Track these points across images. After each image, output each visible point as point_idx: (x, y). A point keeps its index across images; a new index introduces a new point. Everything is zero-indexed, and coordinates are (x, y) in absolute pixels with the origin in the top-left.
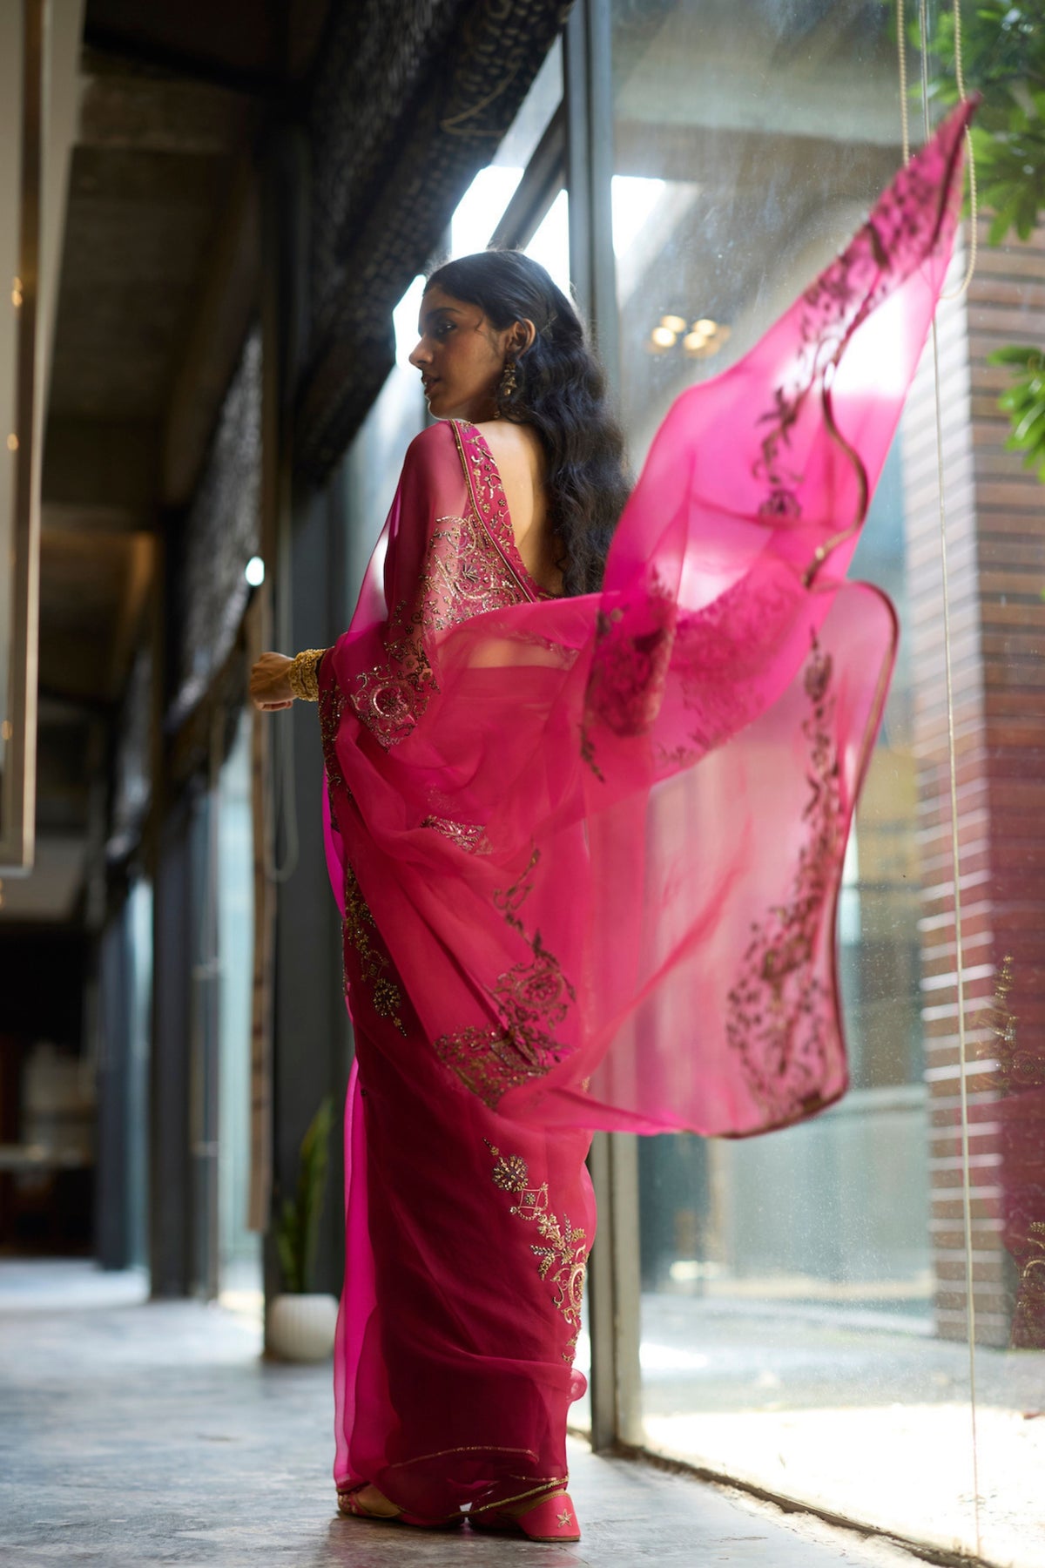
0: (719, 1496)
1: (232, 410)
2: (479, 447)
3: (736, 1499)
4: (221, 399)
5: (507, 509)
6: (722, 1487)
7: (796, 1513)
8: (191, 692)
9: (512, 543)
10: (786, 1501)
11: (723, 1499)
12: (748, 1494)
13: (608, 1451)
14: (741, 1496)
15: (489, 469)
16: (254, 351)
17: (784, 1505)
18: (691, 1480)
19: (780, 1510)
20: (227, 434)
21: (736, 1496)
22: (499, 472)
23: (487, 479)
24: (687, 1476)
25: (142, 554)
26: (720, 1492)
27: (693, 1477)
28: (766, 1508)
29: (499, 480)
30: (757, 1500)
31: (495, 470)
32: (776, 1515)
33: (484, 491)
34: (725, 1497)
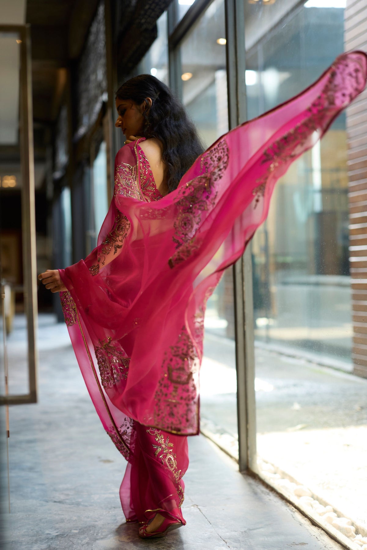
0: (287, 508)
1: (94, 29)
2: (141, 154)
3: (294, 512)
4: (90, 25)
5: (153, 176)
6: (288, 504)
7: (317, 527)
8: (82, 131)
9: (156, 188)
10: (313, 521)
11: (289, 511)
12: (299, 511)
13: (245, 472)
14: (296, 511)
15: (145, 163)
16: (101, 9)
17: (312, 522)
18: (276, 497)
19: (311, 523)
20: (92, 38)
21: (294, 511)
22: (149, 163)
23: (144, 167)
24: (275, 494)
25: (62, 75)
26: (288, 506)
27: (278, 496)
28: (305, 520)
29: (149, 166)
30: (302, 515)
31: (148, 162)
32: (309, 525)
33: (144, 171)
34: (290, 510)
